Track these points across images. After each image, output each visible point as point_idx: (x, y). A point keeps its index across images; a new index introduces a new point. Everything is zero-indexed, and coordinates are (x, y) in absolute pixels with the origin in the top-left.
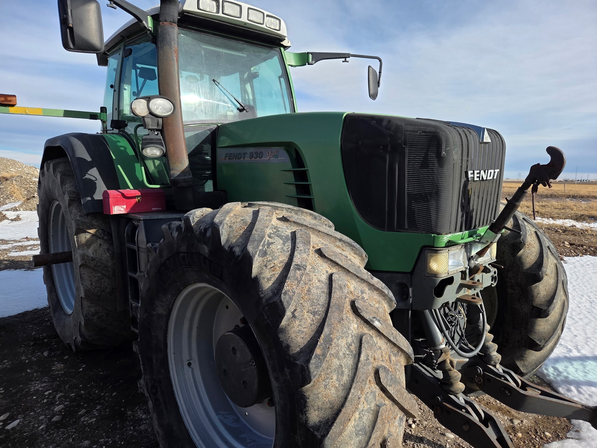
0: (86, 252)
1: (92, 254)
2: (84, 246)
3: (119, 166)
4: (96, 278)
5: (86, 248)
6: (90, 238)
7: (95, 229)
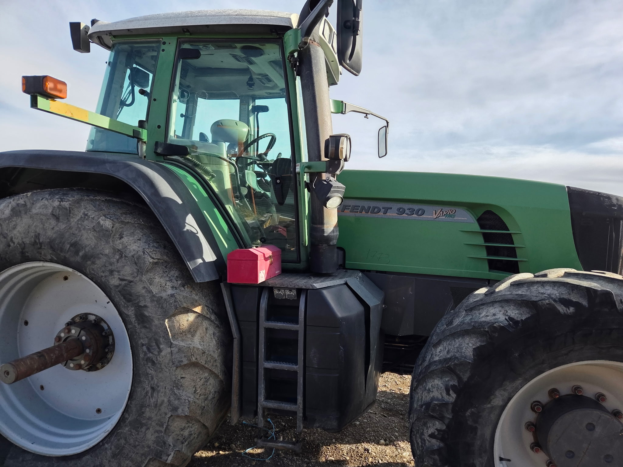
0: (190, 342)
1: (199, 345)
2: (185, 335)
3: (205, 212)
4: (202, 380)
5: (190, 336)
6: (194, 320)
7: (200, 305)
